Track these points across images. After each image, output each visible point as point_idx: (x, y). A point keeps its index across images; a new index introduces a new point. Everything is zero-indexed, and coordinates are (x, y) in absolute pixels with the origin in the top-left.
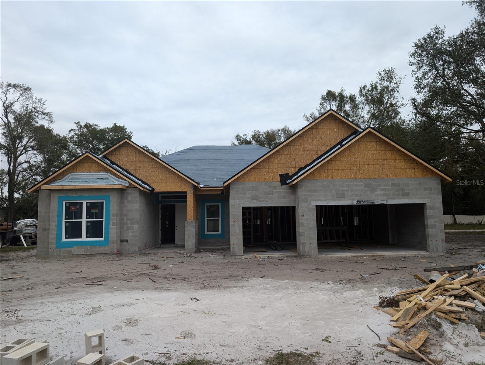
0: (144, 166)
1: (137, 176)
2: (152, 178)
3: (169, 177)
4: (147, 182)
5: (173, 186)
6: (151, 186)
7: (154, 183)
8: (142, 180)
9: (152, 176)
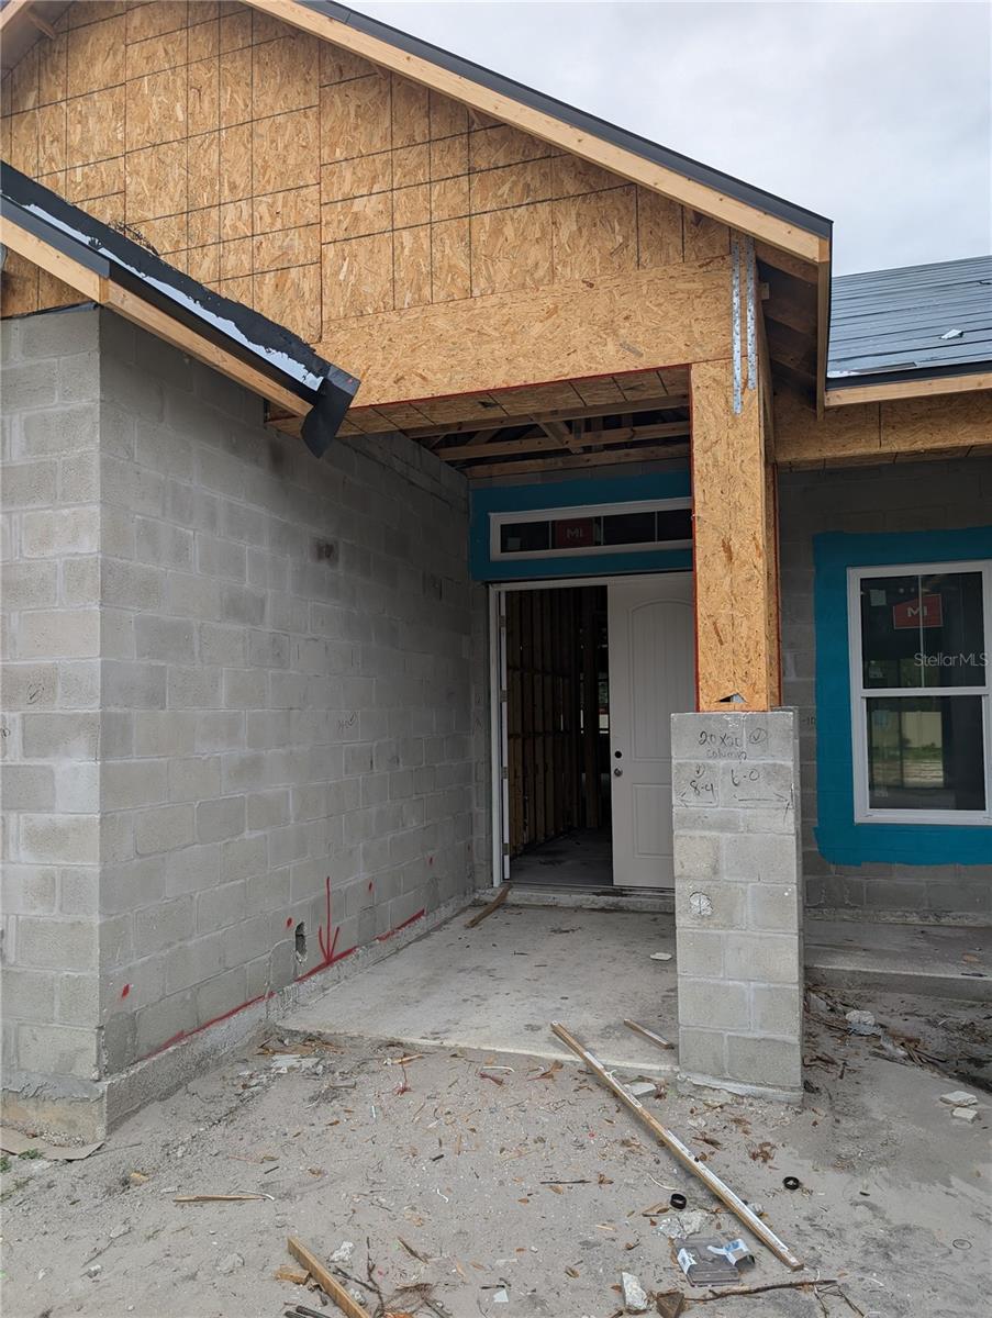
0: (260, 162)
1: (202, 273)
2: (328, 270)
3: (497, 232)
4: (286, 323)
5: (537, 329)
6: (320, 351)
7: (353, 323)
8: (244, 301)
9: (330, 252)
